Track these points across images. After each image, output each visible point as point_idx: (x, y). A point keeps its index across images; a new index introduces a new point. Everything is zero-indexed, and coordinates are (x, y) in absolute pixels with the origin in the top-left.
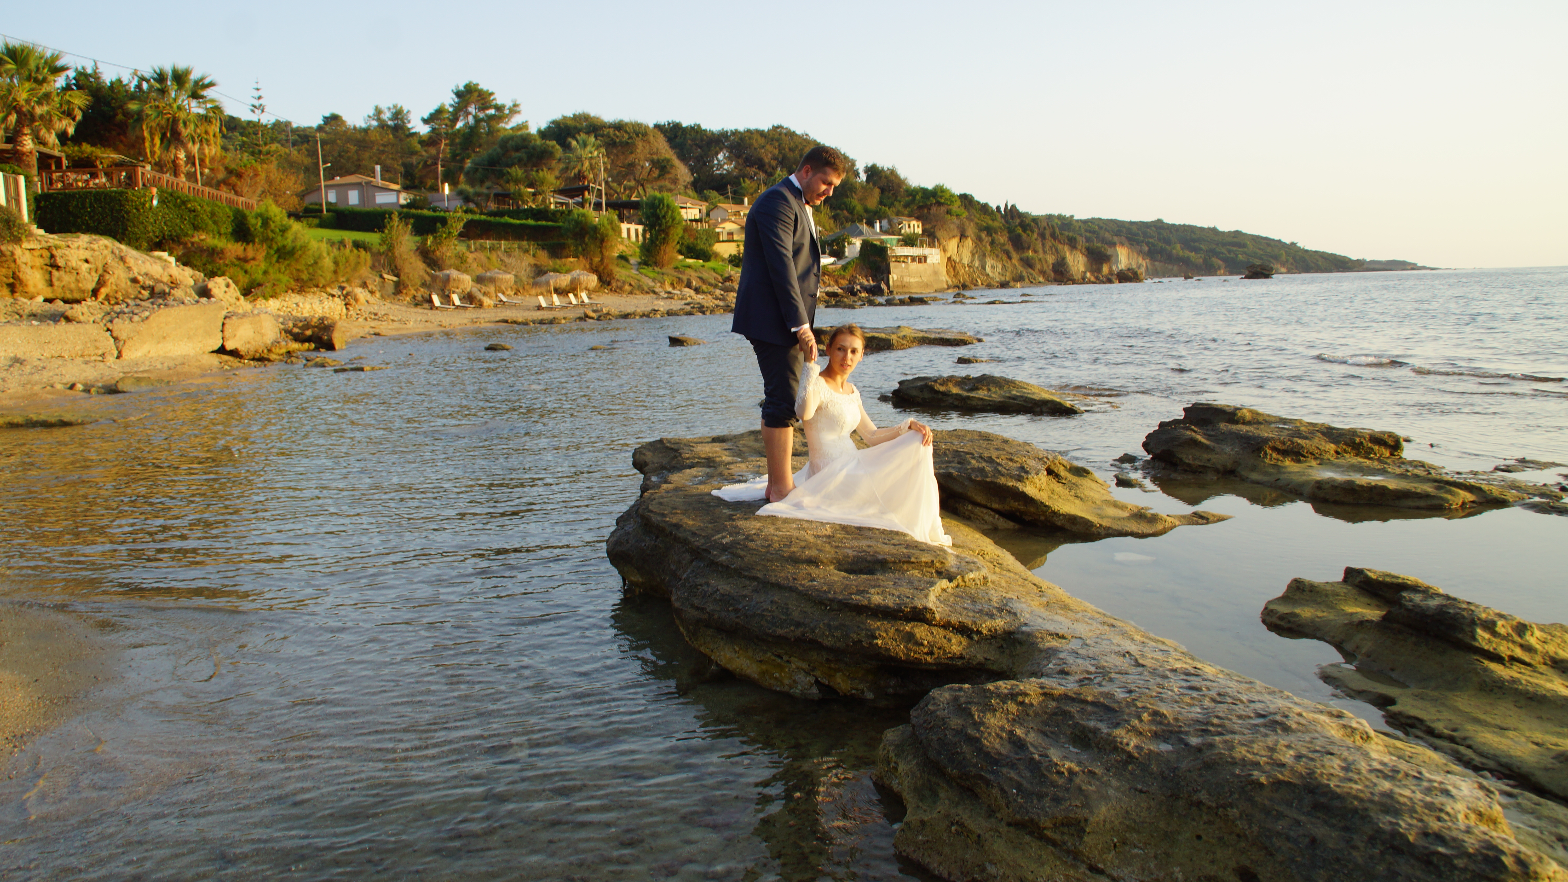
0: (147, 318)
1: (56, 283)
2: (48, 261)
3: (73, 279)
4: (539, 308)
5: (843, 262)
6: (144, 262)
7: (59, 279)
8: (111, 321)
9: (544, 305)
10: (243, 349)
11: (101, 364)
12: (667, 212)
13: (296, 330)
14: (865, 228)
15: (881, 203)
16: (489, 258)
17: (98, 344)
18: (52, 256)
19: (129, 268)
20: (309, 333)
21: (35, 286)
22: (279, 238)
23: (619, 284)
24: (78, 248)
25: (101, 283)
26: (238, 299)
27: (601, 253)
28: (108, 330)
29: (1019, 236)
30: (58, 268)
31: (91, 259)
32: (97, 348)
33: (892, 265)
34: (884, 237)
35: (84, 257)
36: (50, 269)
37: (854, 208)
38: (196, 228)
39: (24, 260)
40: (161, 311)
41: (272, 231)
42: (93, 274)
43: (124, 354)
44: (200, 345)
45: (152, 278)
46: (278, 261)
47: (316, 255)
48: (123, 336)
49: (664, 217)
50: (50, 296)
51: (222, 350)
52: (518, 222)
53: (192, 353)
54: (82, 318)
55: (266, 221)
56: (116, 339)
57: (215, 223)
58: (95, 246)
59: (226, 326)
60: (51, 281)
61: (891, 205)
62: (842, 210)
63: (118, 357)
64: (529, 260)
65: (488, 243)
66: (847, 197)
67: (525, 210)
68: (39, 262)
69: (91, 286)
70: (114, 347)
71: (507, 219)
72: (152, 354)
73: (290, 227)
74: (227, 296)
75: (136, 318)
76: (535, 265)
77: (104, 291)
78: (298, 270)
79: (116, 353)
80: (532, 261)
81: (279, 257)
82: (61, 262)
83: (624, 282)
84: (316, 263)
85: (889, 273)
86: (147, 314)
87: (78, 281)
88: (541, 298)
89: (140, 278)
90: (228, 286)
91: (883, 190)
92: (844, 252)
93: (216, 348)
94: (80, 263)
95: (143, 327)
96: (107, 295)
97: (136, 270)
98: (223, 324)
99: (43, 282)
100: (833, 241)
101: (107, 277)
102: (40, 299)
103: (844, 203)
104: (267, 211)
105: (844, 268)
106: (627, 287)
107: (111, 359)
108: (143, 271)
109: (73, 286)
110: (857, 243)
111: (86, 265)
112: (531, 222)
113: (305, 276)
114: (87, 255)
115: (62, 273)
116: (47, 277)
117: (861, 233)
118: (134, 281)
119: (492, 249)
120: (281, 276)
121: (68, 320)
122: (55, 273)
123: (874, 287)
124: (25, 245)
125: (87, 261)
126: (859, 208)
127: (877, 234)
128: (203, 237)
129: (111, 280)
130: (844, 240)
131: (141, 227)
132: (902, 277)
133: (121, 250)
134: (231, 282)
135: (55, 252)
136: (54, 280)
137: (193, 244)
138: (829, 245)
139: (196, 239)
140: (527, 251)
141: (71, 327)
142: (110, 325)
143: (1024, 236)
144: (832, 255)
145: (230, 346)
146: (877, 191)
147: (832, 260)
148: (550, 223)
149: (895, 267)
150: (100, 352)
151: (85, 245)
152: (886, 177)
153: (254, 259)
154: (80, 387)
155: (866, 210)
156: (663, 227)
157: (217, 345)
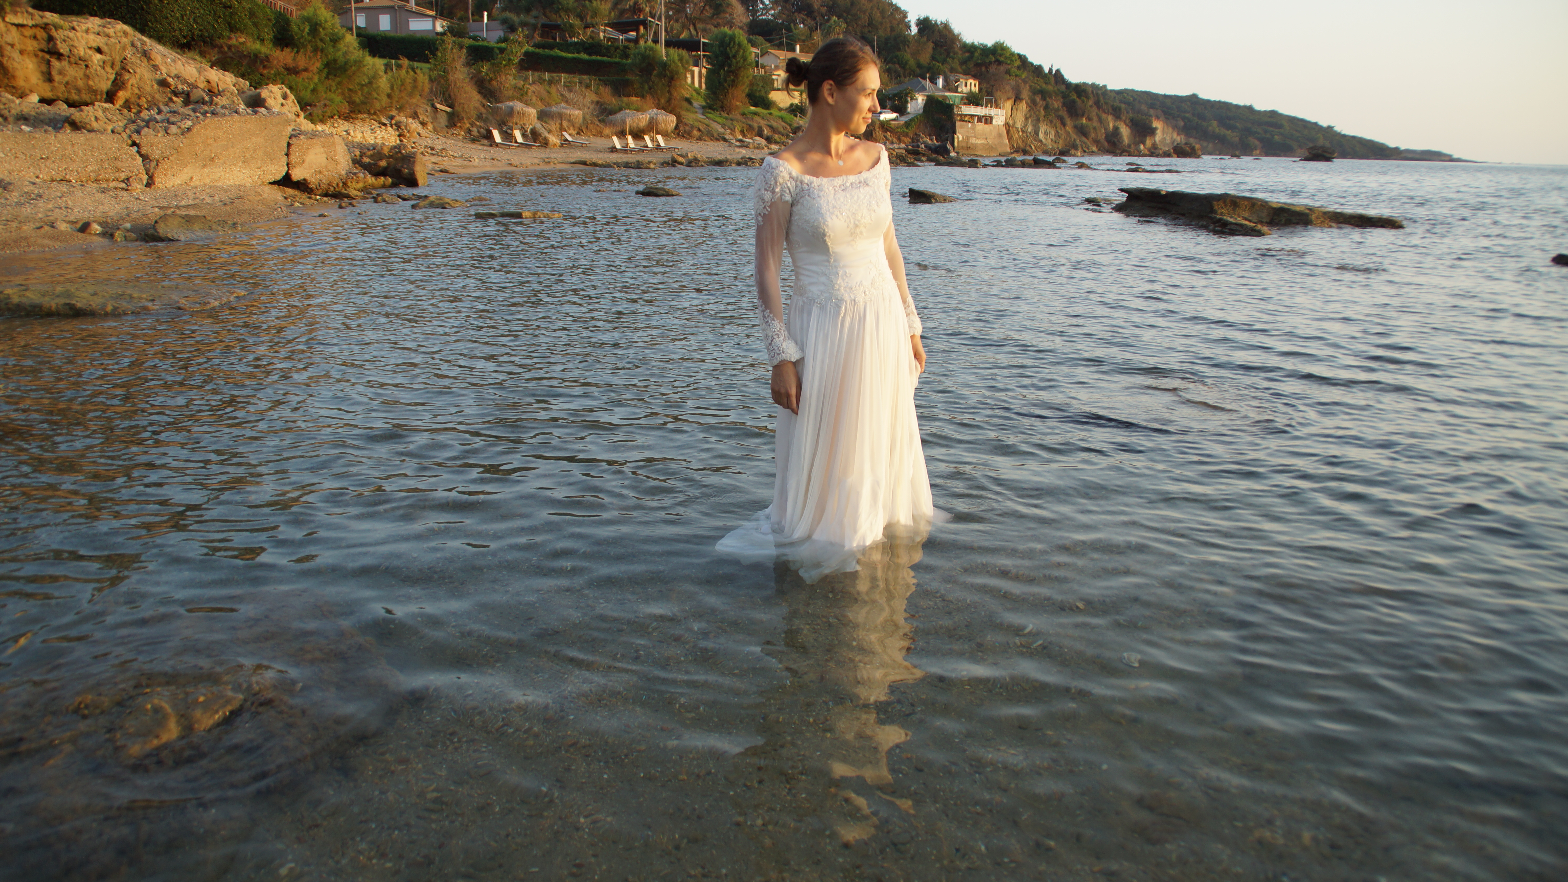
0: (189, 129)
1: (57, 78)
2: (44, 45)
3: (80, 74)
4: (613, 150)
5: (904, 119)
6: (174, 61)
7: (60, 73)
8: (138, 132)
9: (618, 146)
10: (313, 181)
11: (125, 194)
12: (737, 51)
13: (366, 160)
14: (928, 83)
15: (933, 58)
16: (549, 92)
17: (119, 164)
18: (51, 39)
19: (156, 68)
20: (383, 163)
21: (27, 79)
22: (330, 49)
23: (687, 128)
24: (87, 31)
25: (118, 84)
26: (298, 116)
27: (669, 92)
28: (134, 144)
29: (1074, 102)
30: (59, 56)
31: (105, 49)
32: (119, 170)
33: (958, 124)
34: (947, 94)
35: (94, 45)
36: (47, 56)
37: (906, 63)
38: (233, 29)
39: (10, 41)
40: (208, 121)
41: (321, 40)
42: (109, 69)
43: (157, 180)
44: (259, 172)
45: (185, 81)
46: (327, 78)
47: (371, 73)
48: (156, 154)
49: (734, 56)
50: (49, 95)
51: (286, 181)
52: (570, 55)
53: (248, 182)
54: (95, 125)
55: (315, 26)
56: (145, 158)
57: (255, 25)
58: (111, 31)
59: (293, 148)
60: (50, 74)
61: (944, 62)
62: (894, 63)
63: (148, 185)
64: (590, 97)
65: (547, 76)
66: (899, 50)
67: (575, 44)
68: (32, 45)
69: (105, 86)
70: (142, 170)
71: (557, 52)
72: (195, 182)
73: (343, 36)
74: (285, 110)
75: (173, 129)
76: (598, 102)
77: (122, 95)
78: (350, 90)
79: (145, 178)
80: (595, 98)
81: (329, 74)
82: (63, 48)
83: (692, 127)
84: (370, 83)
85: (954, 132)
86: (189, 123)
87: (87, 77)
88: (615, 138)
89: (170, 80)
90: (285, 97)
91: (937, 45)
92: (906, 108)
93: (279, 177)
94: (90, 52)
95: (182, 142)
96: (127, 101)
97: (164, 71)
98: (289, 145)
99: (39, 75)
100: (895, 95)
101: (127, 76)
102: (34, 98)
103: (897, 57)
104: (315, 14)
105: (907, 124)
106: (695, 133)
107: (138, 187)
108: (174, 72)
109: (80, 83)
110: (920, 99)
111: (99, 56)
112: (584, 56)
113: (358, 100)
114: (100, 41)
115: (65, 63)
116: (44, 68)
117: (923, 89)
118: (163, 83)
119: (551, 82)
120: (333, 96)
121: (75, 126)
122: (55, 63)
123: (939, 147)
125: (99, 50)
126: (912, 62)
127: (938, 90)
128: (242, 40)
129: (132, 81)
130: (906, 95)
131: (164, 22)
132: (968, 137)
133: (144, 44)
134: (288, 92)
135: (54, 33)
136: (54, 73)
137: (230, 47)
138: (890, 99)
139: (234, 42)
140: (588, 87)
141: (80, 138)
142: (135, 137)
143: (1079, 101)
144: (894, 110)
145: (297, 175)
146: (931, 45)
147: (894, 115)
148: (605, 59)
149: (961, 127)
150: (123, 176)
151: (97, 29)
152: (940, 31)
153: (306, 70)
154: (96, 228)
155: (919, 66)
156: (733, 68)
157: (279, 172)
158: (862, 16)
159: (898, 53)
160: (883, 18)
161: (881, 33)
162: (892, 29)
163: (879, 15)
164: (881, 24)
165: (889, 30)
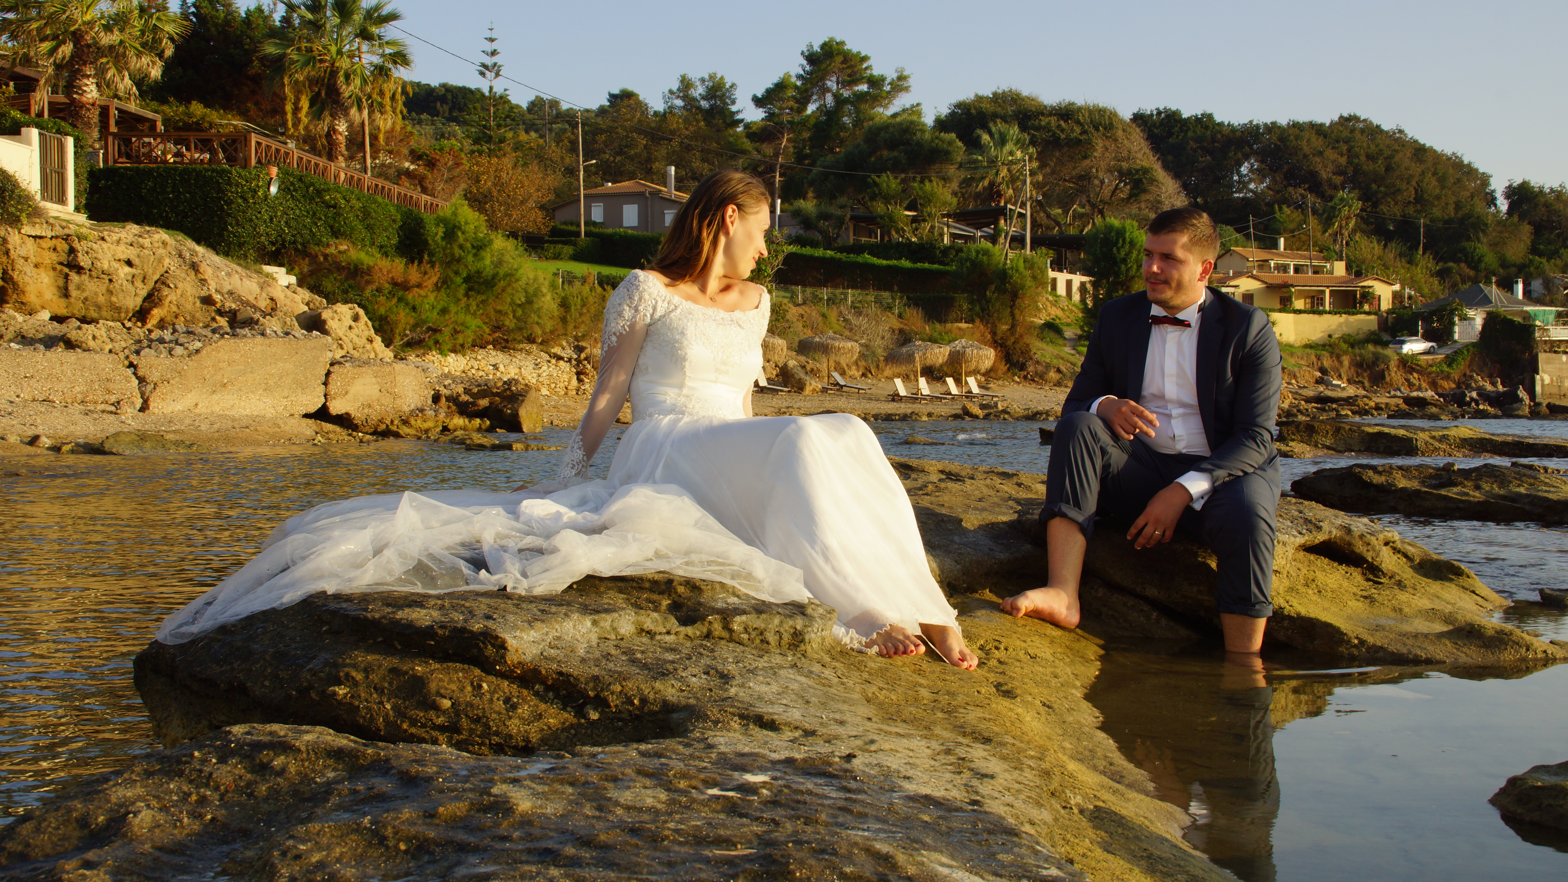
0: (197, 351)
1: (74, 293)
2: (64, 258)
3: (103, 289)
4: (895, 397)
5: (1447, 350)
6: (229, 275)
7: (79, 288)
8: (138, 352)
9: (902, 392)
10: (357, 415)
11: (112, 417)
13: (465, 398)
14: (1494, 291)
15: (1534, 250)
16: (824, 316)
17: (111, 386)
18: (72, 251)
19: (203, 281)
20: (484, 403)
21: (40, 295)
22: (470, 258)
23: (1040, 368)
24: (119, 242)
25: (152, 299)
28: (131, 365)
30: (79, 270)
31: (136, 261)
32: (109, 392)
33: (1542, 357)
34: (1530, 309)
35: (124, 257)
36: (66, 270)
37: (1480, 260)
38: (336, 233)
39: (23, 253)
41: (461, 247)
42: (139, 284)
43: (152, 405)
44: (284, 402)
45: (239, 299)
46: (467, 295)
47: (531, 290)
48: (154, 376)
49: (1124, 261)
50: (62, 311)
51: (322, 414)
52: (885, 262)
53: (270, 413)
54: (91, 343)
55: (452, 231)
56: (142, 380)
57: (369, 228)
58: (146, 242)
59: (333, 376)
60: (66, 288)
61: (1550, 253)
62: (1457, 261)
63: (142, 409)
64: (891, 322)
65: (825, 293)
66: (1469, 239)
67: (899, 244)
68: (50, 258)
69: (133, 302)
70: (137, 393)
71: (867, 258)
72: (201, 410)
73: (491, 242)
74: (352, 335)
75: (179, 350)
76: (901, 331)
77: (157, 314)
78: (500, 312)
79: (139, 402)
80: (896, 324)
81: (470, 289)
82: (84, 261)
83: (1048, 366)
84: (529, 302)
85: (1536, 371)
87: (110, 292)
88: (898, 382)
89: (217, 297)
90: (356, 318)
92: (1451, 334)
93: (312, 409)
94: (116, 265)
95: (190, 365)
96: (162, 320)
97: (213, 286)
98: (328, 374)
99: (54, 290)
100: (1432, 313)
101: (166, 291)
102: (45, 315)
103: (1463, 250)
104: (455, 214)
105: (1450, 360)
106: (1053, 375)
107: (129, 412)
108: (227, 287)
109: (101, 299)
110: (1478, 318)
111: (127, 269)
112: (905, 263)
113: (509, 322)
114: (131, 253)
115: (85, 278)
116: (61, 282)
117: (1486, 301)
118: (207, 301)
119: (831, 301)
120: (468, 318)
121: (70, 345)
122: (74, 277)
123: (1505, 394)
124: (27, 229)
125: (129, 263)
126: (1490, 259)
127: (1519, 302)
128: (343, 248)
129: (170, 297)
130: (1453, 313)
131: (247, 226)
132: (1561, 379)
133: (194, 253)
134: (361, 312)
135: (76, 245)
136: (72, 287)
137: (326, 256)
138: (1424, 319)
139: (332, 250)
140: (889, 308)
141: (71, 357)
142: (134, 359)
144: (1427, 336)
145: (337, 407)
146: (1526, 230)
147: (1426, 345)
148: (936, 266)
149: (1548, 362)
150: (113, 399)
151: (130, 238)
153: (419, 286)
155: (1502, 262)
157: (315, 405)
158: (1404, 186)
159: (1466, 244)
160: (1443, 187)
161: (1437, 212)
162: (1458, 206)
163: (1434, 183)
164: (1438, 198)
165: (1451, 208)
